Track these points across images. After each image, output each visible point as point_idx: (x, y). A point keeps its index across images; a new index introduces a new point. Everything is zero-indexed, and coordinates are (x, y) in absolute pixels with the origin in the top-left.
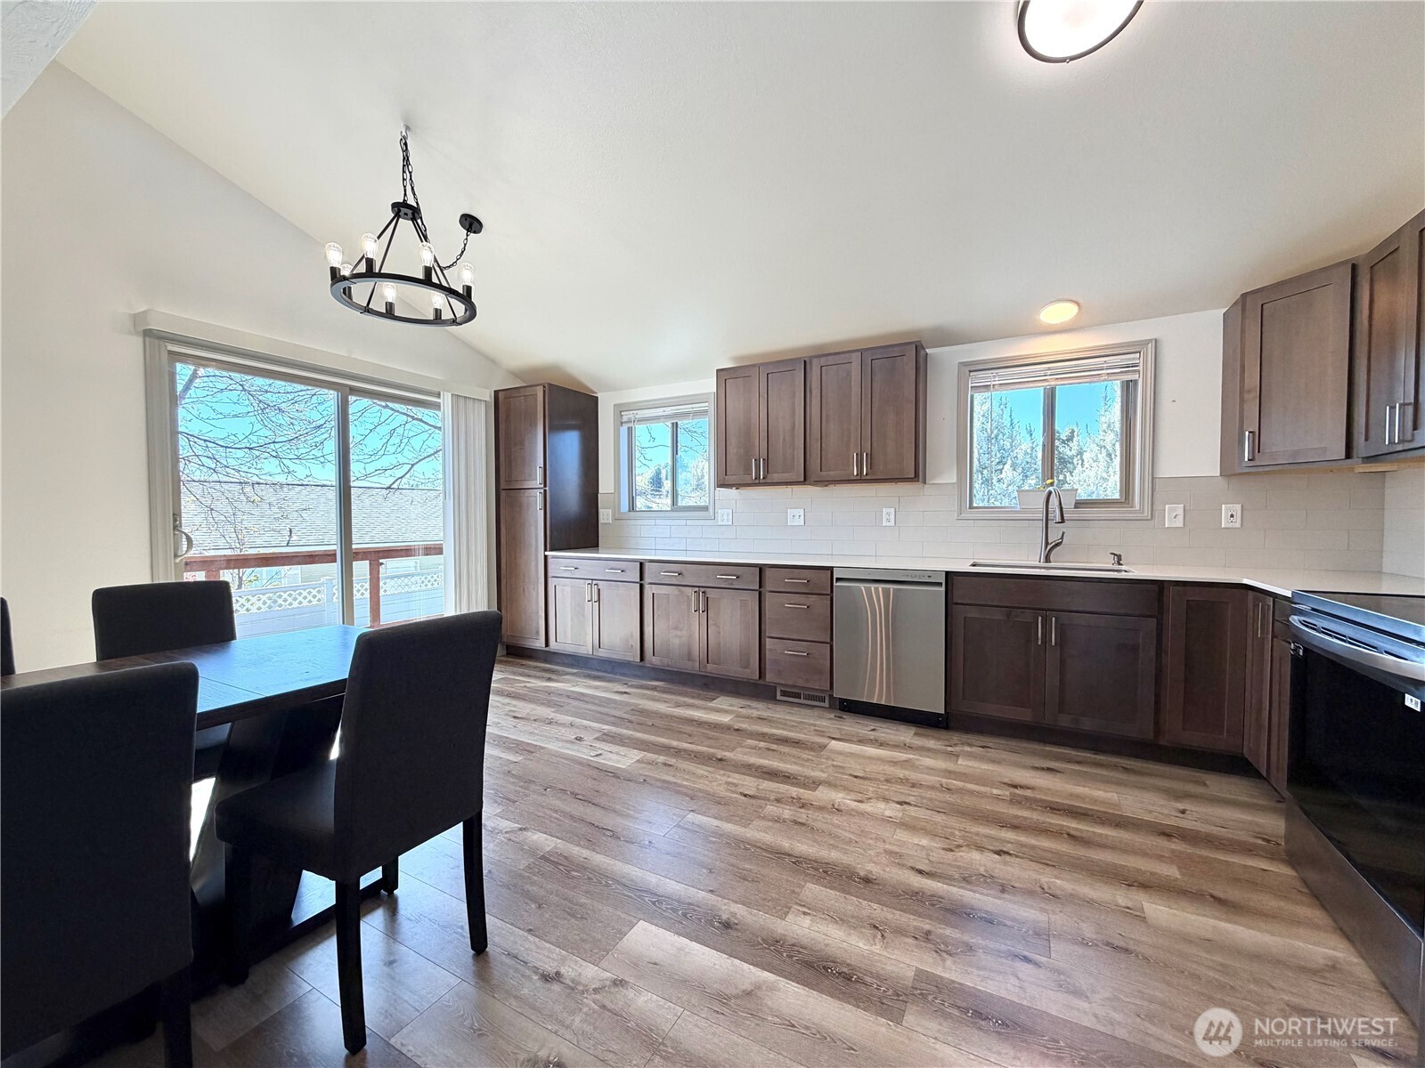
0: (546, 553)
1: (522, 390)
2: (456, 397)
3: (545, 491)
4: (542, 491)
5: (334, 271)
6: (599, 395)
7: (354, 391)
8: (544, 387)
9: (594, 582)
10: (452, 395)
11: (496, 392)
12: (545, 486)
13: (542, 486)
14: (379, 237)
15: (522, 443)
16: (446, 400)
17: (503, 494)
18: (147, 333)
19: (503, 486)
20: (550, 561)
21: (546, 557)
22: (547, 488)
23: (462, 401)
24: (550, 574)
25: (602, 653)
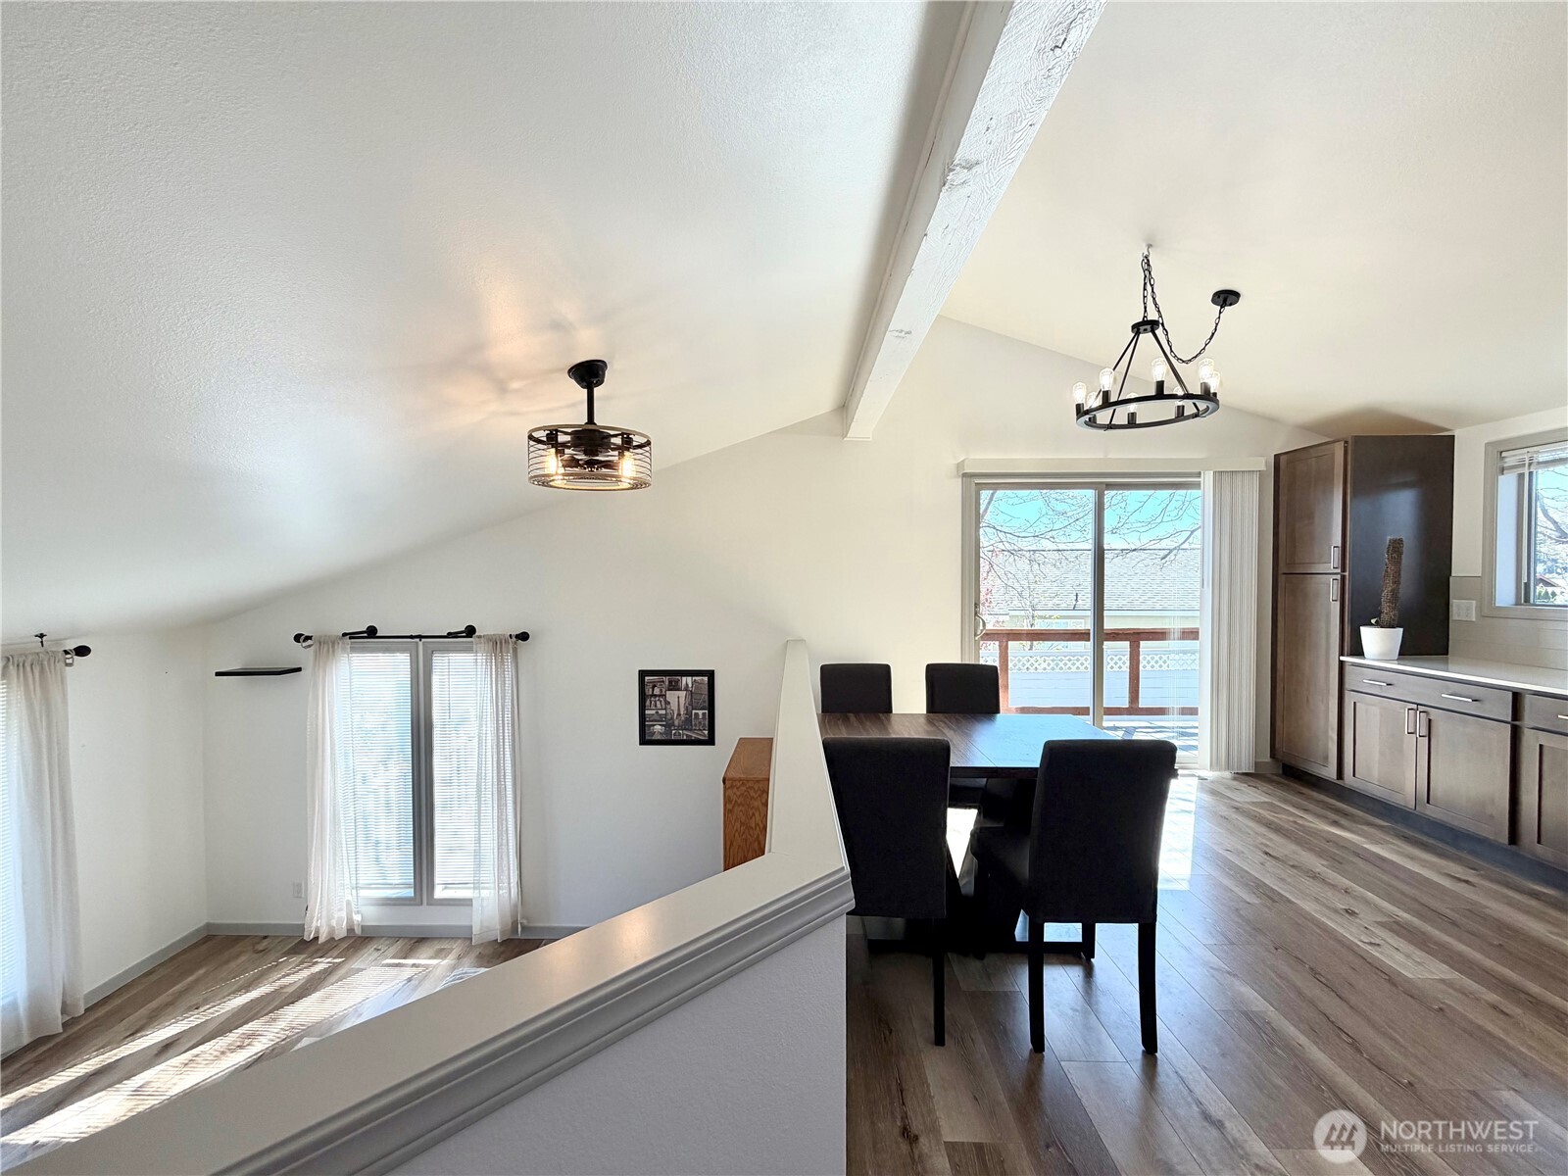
0: (1342, 658)
1: (1312, 450)
2: (1219, 475)
3: (1343, 578)
4: (1339, 577)
5: (1079, 407)
6: (1457, 433)
7: (1110, 486)
8: (1346, 442)
9: (1421, 708)
10: (1215, 473)
11: (1277, 457)
12: (1343, 570)
13: (1339, 571)
14: (1114, 369)
15: (1311, 516)
16: (1207, 479)
17: (1282, 579)
18: (965, 475)
19: (1283, 569)
20: (1348, 669)
21: (1342, 663)
22: (1347, 574)
23: (1226, 479)
24: (1347, 686)
25: (1431, 811)
